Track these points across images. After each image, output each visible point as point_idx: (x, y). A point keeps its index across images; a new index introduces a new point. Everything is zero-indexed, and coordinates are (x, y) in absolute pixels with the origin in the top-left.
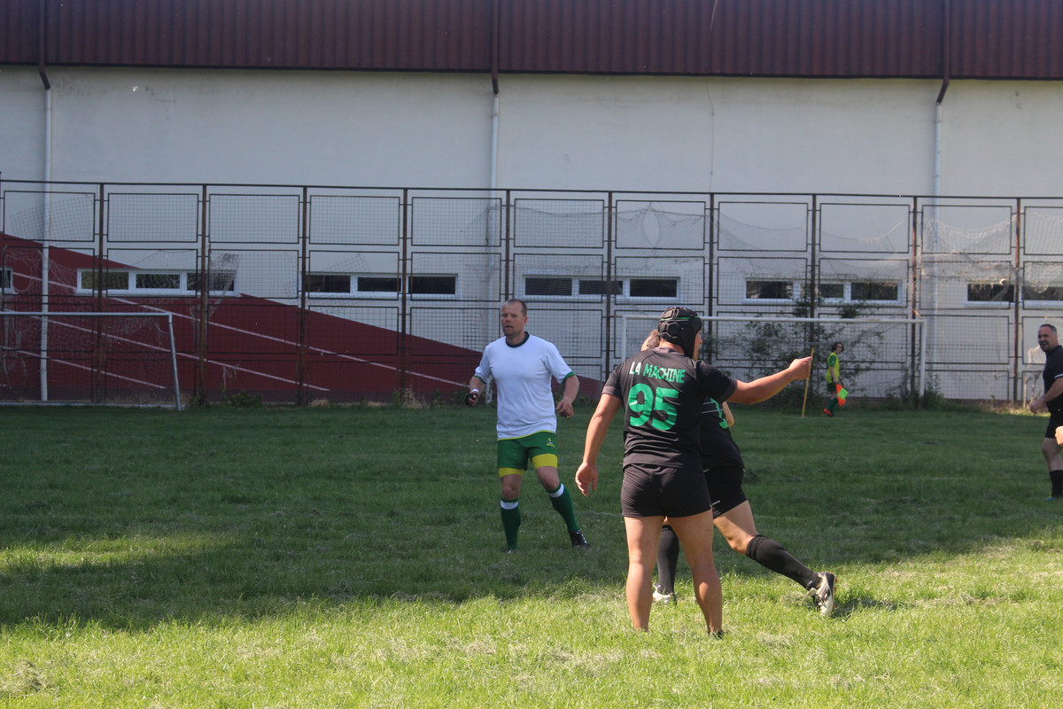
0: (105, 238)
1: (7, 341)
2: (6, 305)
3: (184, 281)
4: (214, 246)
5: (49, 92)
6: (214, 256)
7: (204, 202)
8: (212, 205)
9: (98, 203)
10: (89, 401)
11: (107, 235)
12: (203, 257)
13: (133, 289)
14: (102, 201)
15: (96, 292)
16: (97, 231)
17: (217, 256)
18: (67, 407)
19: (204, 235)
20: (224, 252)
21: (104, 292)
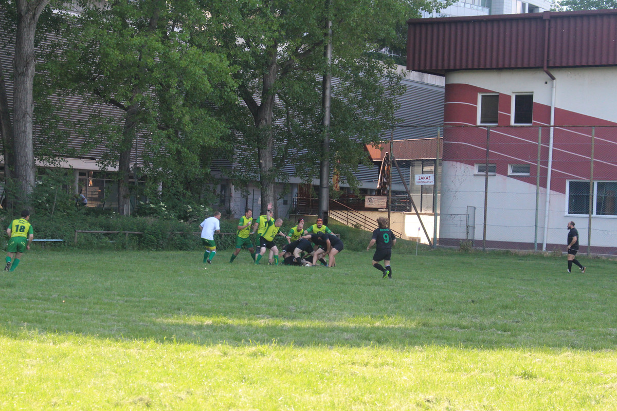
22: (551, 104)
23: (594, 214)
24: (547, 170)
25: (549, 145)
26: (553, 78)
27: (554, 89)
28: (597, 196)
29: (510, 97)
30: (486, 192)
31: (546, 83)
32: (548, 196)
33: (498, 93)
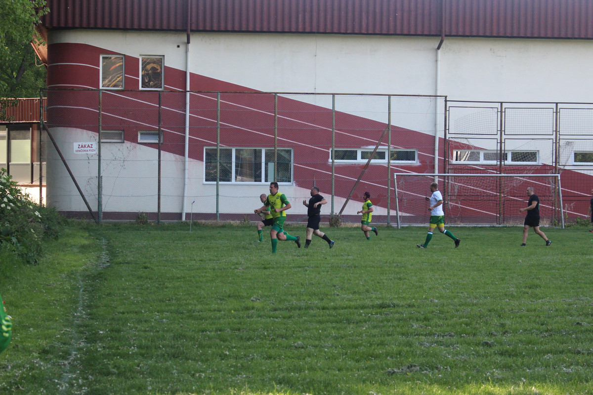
0: (503, 132)
1: (450, 190)
2: (450, 171)
3: (509, 157)
4: (561, 137)
5: (439, 51)
6: (562, 142)
7: (556, 112)
8: (561, 114)
9: (499, 113)
10: (496, 224)
11: (504, 131)
12: (556, 143)
13: (482, 161)
14: (501, 112)
15: (499, 163)
16: (499, 129)
17: (563, 142)
18: (491, 227)
19: (556, 131)
20: (567, 140)
21: (503, 163)
22: (186, 68)
23: (233, 181)
24: (184, 137)
25: (185, 111)
26: (188, 42)
27: (189, 54)
28: (236, 163)
29: (138, 59)
30: (159, 161)
31: (178, 46)
32: (187, 163)
33: (124, 55)
